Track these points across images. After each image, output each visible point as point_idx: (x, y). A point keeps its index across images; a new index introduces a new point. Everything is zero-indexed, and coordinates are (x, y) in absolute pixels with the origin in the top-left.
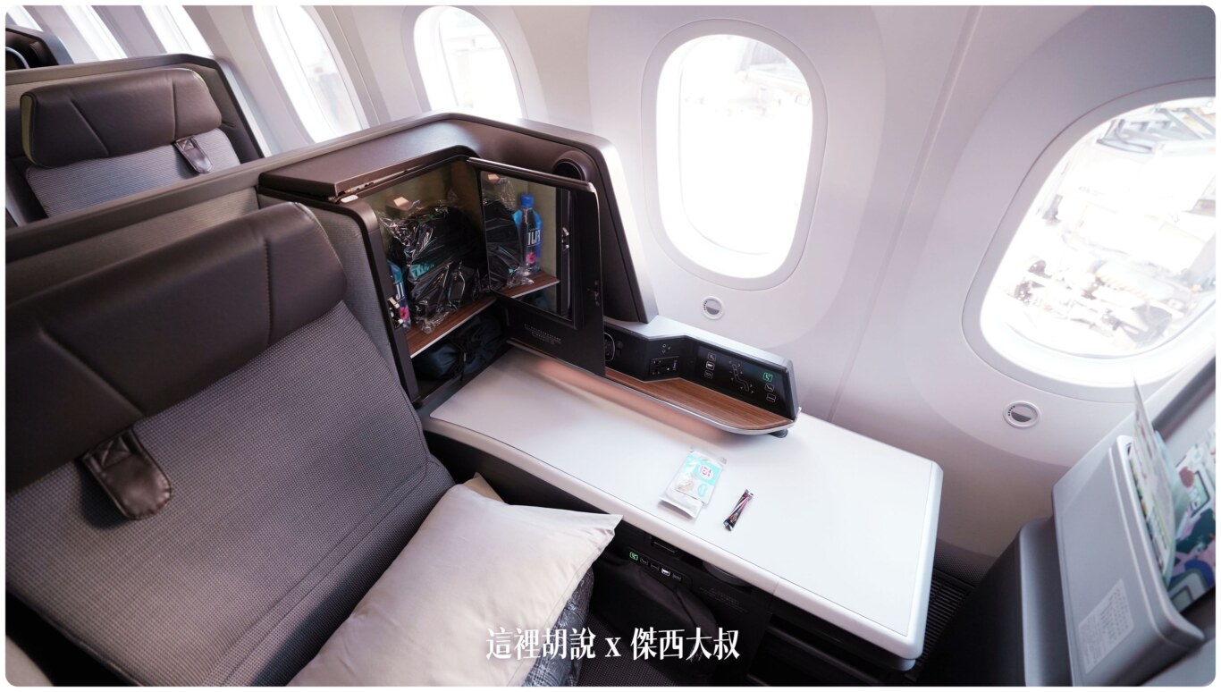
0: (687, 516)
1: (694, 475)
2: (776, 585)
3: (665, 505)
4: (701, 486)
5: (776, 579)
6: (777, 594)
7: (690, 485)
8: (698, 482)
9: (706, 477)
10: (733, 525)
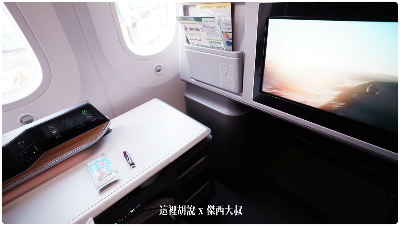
0: (115, 182)
1: (99, 169)
2: (168, 159)
3: (103, 190)
4: (107, 169)
5: (165, 158)
6: (171, 161)
7: (102, 173)
8: (104, 169)
9: (104, 165)
10: (133, 164)
